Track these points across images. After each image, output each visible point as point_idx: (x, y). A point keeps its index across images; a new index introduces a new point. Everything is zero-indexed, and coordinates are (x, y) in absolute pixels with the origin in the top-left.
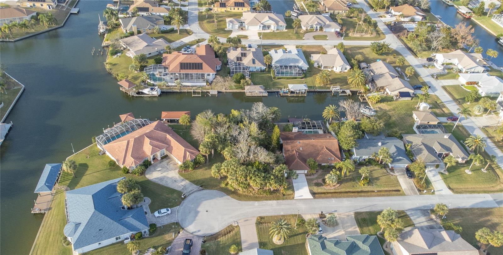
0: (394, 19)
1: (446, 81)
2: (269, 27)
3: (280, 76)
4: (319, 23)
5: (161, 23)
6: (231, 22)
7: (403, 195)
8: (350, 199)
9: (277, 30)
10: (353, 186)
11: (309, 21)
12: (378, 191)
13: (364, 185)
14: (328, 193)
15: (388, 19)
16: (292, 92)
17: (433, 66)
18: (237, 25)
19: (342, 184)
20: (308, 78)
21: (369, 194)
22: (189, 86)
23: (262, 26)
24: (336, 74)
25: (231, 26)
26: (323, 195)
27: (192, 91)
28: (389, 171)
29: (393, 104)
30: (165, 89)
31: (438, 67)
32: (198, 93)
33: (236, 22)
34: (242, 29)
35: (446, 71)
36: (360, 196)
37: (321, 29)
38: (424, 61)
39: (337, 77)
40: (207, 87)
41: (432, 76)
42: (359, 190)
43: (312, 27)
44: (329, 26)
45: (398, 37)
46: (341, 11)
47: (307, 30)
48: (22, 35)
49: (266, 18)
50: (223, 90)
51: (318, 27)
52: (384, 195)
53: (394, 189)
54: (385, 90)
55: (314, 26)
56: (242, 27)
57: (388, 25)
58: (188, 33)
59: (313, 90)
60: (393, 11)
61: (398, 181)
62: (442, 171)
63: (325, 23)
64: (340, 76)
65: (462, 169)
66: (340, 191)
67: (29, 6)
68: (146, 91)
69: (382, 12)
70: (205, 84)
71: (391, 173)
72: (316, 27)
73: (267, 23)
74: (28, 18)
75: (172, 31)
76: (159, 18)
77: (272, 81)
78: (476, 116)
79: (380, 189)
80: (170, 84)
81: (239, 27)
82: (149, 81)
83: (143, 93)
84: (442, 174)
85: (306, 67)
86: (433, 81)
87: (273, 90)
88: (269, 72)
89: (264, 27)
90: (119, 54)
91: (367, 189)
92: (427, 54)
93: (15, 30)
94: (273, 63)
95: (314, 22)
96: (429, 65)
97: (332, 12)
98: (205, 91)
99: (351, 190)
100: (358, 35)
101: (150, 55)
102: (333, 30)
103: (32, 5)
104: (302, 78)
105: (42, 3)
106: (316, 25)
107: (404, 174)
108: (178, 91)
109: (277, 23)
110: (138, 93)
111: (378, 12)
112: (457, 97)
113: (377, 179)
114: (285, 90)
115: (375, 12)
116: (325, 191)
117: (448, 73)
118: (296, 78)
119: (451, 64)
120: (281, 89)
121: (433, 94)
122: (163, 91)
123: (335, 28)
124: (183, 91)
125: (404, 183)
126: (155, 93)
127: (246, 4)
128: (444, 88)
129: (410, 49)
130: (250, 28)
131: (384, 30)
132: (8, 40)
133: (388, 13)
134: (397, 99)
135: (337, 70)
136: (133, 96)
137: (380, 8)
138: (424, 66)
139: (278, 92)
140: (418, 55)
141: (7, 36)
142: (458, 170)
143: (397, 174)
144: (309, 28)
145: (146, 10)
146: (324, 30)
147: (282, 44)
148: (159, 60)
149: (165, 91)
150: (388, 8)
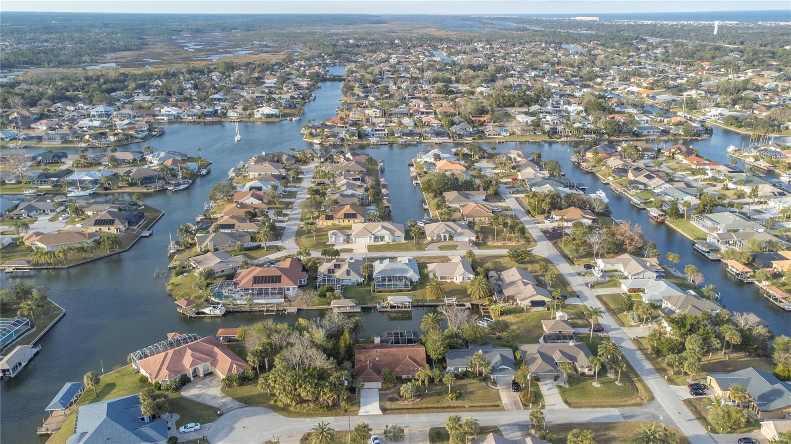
0: (555, 224)
1: (604, 289)
2: (382, 238)
3: (381, 289)
4: (447, 231)
5: (247, 240)
6: (333, 234)
7: (503, 410)
8: (429, 414)
9: (394, 241)
10: (438, 401)
11: (435, 230)
12: (470, 407)
13: (452, 399)
14: (403, 409)
15: (548, 225)
16: (392, 307)
17: (591, 274)
18: (342, 239)
19: (424, 399)
20: (418, 291)
21: (457, 409)
22: (262, 304)
23: (373, 237)
24: (456, 285)
25: (334, 239)
26: (396, 411)
27: (266, 309)
28: (490, 384)
29: (523, 316)
30: (231, 308)
31: (597, 274)
32: (272, 311)
33: (340, 234)
34: (348, 242)
35: (608, 279)
36: (445, 412)
37: (451, 237)
38: (582, 269)
39: (457, 288)
40: (285, 304)
41: (587, 285)
42: (446, 405)
43: (439, 236)
44: (460, 234)
45: (555, 244)
46: (483, 218)
47: (432, 240)
48: (77, 260)
49: (378, 228)
50: (305, 307)
51: (447, 236)
52: (476, 411)
53: (492, 404)
54: (515, 300)
55: (442, 235)
56: (348, 240)
57: (545, 232)
58: (278, 249)
59: (422, 304)
60: (554, 216)
61: (499, 396)
62: (562, 384)
63: (456, 231)
64: (460, 288)
65: (589, 382)
66: (419, 406)
67: (94, 231)
68: (207, 310)
69: (540, 218)
70: (282, 300)
71: (493, 387)
72: (445, 237)
73: (379, 234)
74: (90, 241)
75: (259, 248)
76: (245, 234)
77: (370, 294)
78: (631, 326)
79: (473, 405)
80: (238, 302)
81: (344, 240)
82: (213, 299)
83: (204, 313)
84: (560, 387)
85: (416, 278)
86: (586, 291)
87: (369, 305)
88: (368, 285)
89: (376, 238)
90: (185, 274)
91: (455, 405)
92: (587, 261)
93: (70, 255)
94: (374, 275)
95: (441, 230)
96: (586, 273)
97: (471, 219)
98: (281, 308)
99: (434, 406)
100: (500, 244)
101: (223, 273)
102: (467, 239)
103: (98, 229)
104: (409, 291)
105: (109, 227)
106: (444, 233)
107: (508, 388)
108: (248, 309)
109: (392, 232)
110: (198, 313)
111: (536, 218)
112: (613, 306)
113: (472, 393)
114: (385, 304)
115: (533, 218)
116: (400, 407)
117: (610, 281)
118: (402, 291)
119: (616, 271)
120: (379, 304)
121: (581, 304)
122: (229, 310)
123: (468, 237)
124: (254, 309)
125: (506, 396)
126: (218, 312)
127: (358, 215)
128: (599, 297)
129: (566, 257)
130: (358, 240)
131: (539, 236)
132: (60, 266)
133: (547, 218)
134: (527, 310)
135: (458, 280)
136: (191, 317)
137: (538, 214)
138: (579, 274)
139: (375, 308)
140: (575, 263)
141: (61, 262)
142: (584, 383)
143: (499, 388)
144: (435, 238)
145: (231, 226)
146: (455, 239)
147: (396, 256)
148: (231, 277)
149: (231, 310)
150: (549, 213)
